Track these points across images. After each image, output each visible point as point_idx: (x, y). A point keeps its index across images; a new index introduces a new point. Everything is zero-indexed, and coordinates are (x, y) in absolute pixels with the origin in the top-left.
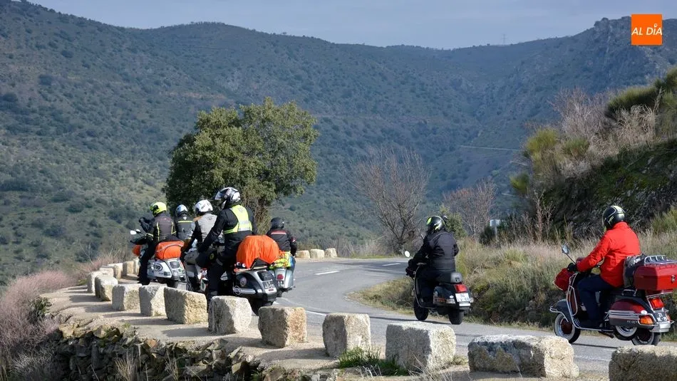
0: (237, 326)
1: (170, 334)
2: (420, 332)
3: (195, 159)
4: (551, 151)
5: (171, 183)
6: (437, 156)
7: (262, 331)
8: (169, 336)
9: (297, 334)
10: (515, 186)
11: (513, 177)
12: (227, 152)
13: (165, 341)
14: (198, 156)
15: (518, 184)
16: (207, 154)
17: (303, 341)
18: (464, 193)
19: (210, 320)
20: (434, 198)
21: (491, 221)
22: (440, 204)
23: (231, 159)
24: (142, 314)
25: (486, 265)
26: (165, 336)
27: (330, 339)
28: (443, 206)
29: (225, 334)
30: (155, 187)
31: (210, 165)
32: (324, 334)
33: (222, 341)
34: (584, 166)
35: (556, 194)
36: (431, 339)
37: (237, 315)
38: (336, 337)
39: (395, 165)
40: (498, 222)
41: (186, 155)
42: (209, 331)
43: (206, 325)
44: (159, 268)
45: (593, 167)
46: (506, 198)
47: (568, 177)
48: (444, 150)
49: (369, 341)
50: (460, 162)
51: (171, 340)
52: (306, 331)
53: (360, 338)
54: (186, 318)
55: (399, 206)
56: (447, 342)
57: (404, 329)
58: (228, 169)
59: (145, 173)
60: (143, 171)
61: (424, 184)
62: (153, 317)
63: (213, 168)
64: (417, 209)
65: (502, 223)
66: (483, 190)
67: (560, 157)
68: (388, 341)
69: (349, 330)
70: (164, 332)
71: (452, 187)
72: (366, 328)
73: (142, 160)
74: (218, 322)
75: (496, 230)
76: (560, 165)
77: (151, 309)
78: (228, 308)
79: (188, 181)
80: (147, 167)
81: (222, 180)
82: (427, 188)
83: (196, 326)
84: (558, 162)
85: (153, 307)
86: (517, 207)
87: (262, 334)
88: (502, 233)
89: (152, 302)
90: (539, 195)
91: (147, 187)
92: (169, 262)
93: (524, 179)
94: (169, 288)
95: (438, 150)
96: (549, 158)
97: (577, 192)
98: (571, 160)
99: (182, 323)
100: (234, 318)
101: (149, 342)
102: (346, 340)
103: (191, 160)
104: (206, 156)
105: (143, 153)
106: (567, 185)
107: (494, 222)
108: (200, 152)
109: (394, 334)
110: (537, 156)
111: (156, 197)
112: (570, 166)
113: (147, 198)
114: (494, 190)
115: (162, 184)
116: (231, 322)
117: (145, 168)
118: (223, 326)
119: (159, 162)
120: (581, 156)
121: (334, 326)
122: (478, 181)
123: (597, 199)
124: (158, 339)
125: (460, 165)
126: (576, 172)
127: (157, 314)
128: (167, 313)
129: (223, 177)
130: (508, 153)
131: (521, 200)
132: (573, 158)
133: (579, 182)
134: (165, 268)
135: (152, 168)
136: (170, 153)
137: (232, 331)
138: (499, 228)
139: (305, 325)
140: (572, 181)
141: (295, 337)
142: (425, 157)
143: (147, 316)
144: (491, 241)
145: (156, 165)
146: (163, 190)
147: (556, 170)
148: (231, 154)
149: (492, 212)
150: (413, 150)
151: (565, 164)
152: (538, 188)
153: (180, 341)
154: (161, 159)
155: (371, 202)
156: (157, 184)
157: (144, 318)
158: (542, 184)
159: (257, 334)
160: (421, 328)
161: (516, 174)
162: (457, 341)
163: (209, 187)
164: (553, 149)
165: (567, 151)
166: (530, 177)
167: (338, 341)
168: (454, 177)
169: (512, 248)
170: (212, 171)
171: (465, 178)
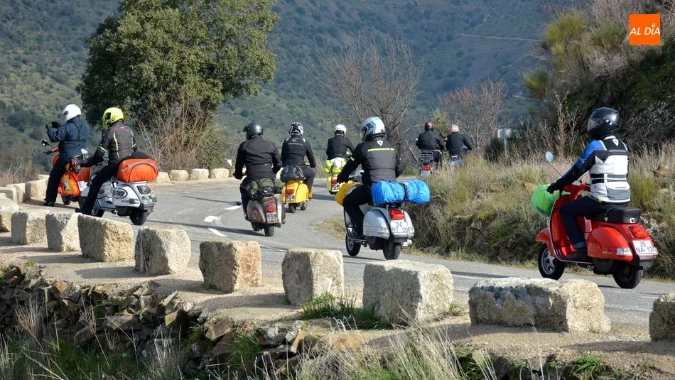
0: (172, 265)
1: (86, 274)
2: (407, 273)
3: (119, 49)
4: (576, 42)
5: (88, 81)
6: (431, 47)
7: (203, 271)
8: (84, 277)
9: (248, 275)
10: (531, 87)
11: (528, 76)
12: (160, 41)
13: (79, 283)
14: (123, 46)
15: (534, 83)
16: (135, 42)
17: (256, 285)
18: (466, 95)
19: (137, 257)
20: (427, 101)
21: (499, 131)
22: (435, 109)
23: (166, 50)
24: (50, 249)
25: (493, 187)
26: (79, 278)
27: (292, 283)
28: (438, 111)
29: (157, 274)
30: (68, 85)
31: (138, 57)
32: (284, 276)
33: (152, 284)
34: (619, 61)
35: (583, 96)
36: (421, 283)
37: (172, 251)
38: (300, 280)
39: (376, 58)
40: (508, 132)
41: (107, 44)
42: (136, 271)
43: (133, 263)
44: (121, 194)
45: (631, 62)
46: (519, 102)
47: (598, 75)
48: (439, 40)
49: (342, 285)
50: (460, 54)
51: (87, 282)
52: (261, 273)
53: (330, 281)
54: (106, 254)
55: (381, 111)
56: (442, 287)
57: (387, 269)
58: (161, 62)
59: (55, 68)
60: (52, 65)
61: (413, 83)
62: (64, 253)
63: (142, 61)
64: (405, 116)
65: (513, 134)
66: (489, 91)
67: (589, 49)
68: (366, 285)
69: (316, 270)
70: (78, 272)
71: (449, 87)
72: (337, 269)
73: (51, 50)
74: (147, 260)
75: (505, 142)
76: (588, 60)
77: (61, 243)
78: (160, 242)
79: (109, 77)
80: (58, 60)
81: (153, 76)
82: (418, 87)
83: (119, 264)
84: (586, 56)
85: (64, 240)
86: (533, 114)
87: (204, 276)
88: (514, 146)
89: (63, 234)
90: (561, 98)
91: (57, 85)
92: (135, 186)
93: (542, 78)
94: (85, 216)
95: (431, 40)
96: (575, 50)
97: (609, 94)
98: (603, 53)
99: (102, 261)
100: (167, 255)
101: (58, 285)
102: (312, 284)
103: (113, 51)
104: (133, 46)
105: (52, 42)
106: (597, 86)
107: (503, 133)
108: (126, 40)
109: (373, 276)
110: (558, 48)
111: (70, 100)
112: (601, 60)
113: (57, 99)
114: (503, 92)
115: (76, 81)
116: (165, 260)
117: (55, 62)
118: (155, 265)
119: (74, 53)
120: (615, 48)
121: (296, 265)
122: (482, 80)
123: (635, 103)
124: (71, 281)
125: (459, 59)
126: (608, 68)
127: (70, 250)
128: (82, 248)
129: (155, 73)
130: (521, 44)
131: (538, 104)
132: (605, 51)
133: (613, 82)
134: (131, 193)
135: (64, 61)
136: (87, 41)
137: (165, 271)
138: (511, 140)
139: (259, 264)
140: (603, 80)
141: (247, 280)
142: (415, 48)
143: (57, 251)
144: (499, 158)
145: (69, 56)
146: (78, 89)
147: (583, 65)
148: (166, 43)
149: (500, 119)
150: (400, 39)
151: (594, 58)
152: (560, 90)
153: (99, 284)
154: (75, 49)
155: (345, 106)
156: (70, 81)
157: (52, 254)
158: (565, 84)
159: (197, 276)
160: (408, 269)
161: (532, 71)
162: (455, 285)
163: (137, 86)
164: (580, 39)
165: (598, 42)
166: (550, 74)
167: (303, 284)
168: (452, 74)
169: (525, 166)
170: (142, 65)
171: (467, 75)
